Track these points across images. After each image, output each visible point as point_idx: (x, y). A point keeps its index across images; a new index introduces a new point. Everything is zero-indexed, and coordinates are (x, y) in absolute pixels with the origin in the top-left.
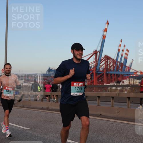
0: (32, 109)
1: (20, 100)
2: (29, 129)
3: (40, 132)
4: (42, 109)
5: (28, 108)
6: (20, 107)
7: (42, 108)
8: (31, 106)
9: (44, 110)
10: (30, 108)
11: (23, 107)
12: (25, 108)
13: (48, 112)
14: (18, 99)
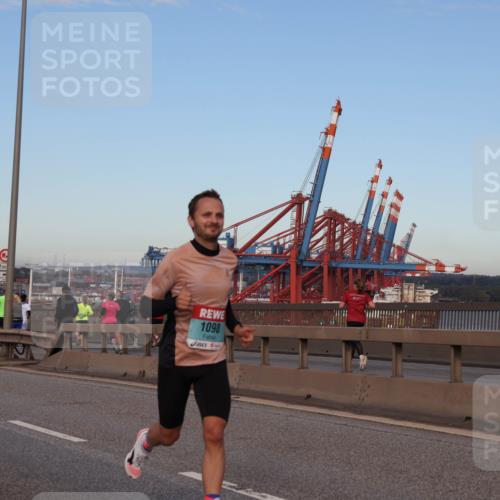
0: (93, 376)
1: (55, 351)
2: (82, 440)
3: (116, 450)
4: (125, 376)
5: (78, 373)
6: (55, 370)
7: (125, 374)
8: (90, 370)
9: (129, 380)
10: (87, 375)
11: (65, 370)
12: (69, 373)
13: (143, 388)
14: (49, 346)
